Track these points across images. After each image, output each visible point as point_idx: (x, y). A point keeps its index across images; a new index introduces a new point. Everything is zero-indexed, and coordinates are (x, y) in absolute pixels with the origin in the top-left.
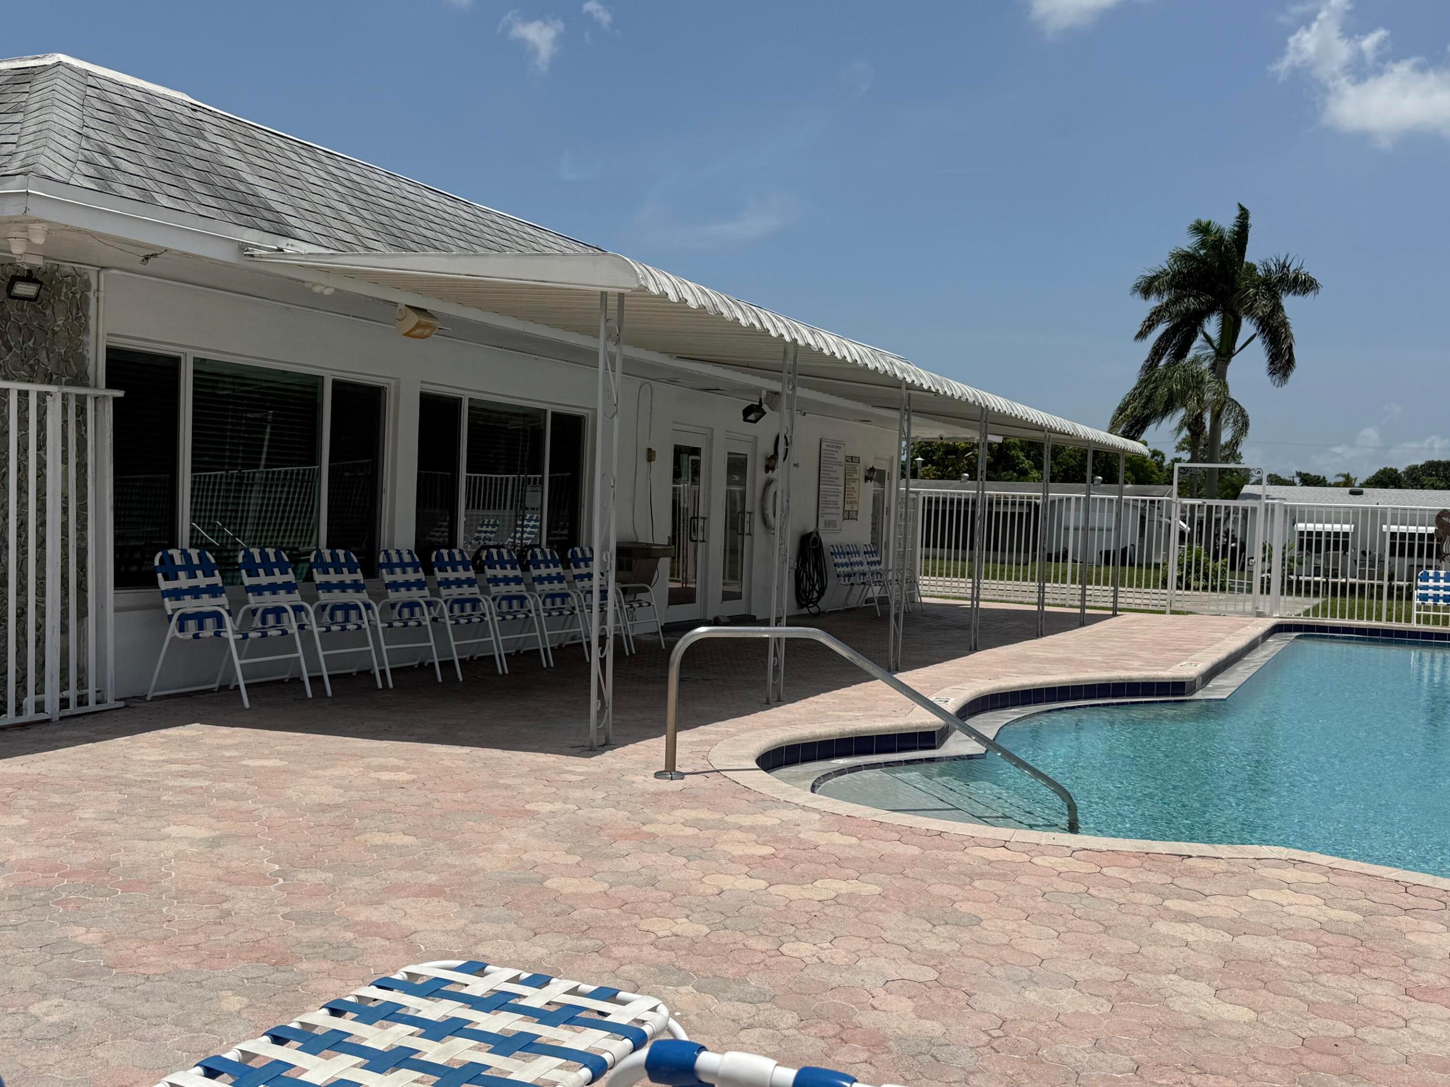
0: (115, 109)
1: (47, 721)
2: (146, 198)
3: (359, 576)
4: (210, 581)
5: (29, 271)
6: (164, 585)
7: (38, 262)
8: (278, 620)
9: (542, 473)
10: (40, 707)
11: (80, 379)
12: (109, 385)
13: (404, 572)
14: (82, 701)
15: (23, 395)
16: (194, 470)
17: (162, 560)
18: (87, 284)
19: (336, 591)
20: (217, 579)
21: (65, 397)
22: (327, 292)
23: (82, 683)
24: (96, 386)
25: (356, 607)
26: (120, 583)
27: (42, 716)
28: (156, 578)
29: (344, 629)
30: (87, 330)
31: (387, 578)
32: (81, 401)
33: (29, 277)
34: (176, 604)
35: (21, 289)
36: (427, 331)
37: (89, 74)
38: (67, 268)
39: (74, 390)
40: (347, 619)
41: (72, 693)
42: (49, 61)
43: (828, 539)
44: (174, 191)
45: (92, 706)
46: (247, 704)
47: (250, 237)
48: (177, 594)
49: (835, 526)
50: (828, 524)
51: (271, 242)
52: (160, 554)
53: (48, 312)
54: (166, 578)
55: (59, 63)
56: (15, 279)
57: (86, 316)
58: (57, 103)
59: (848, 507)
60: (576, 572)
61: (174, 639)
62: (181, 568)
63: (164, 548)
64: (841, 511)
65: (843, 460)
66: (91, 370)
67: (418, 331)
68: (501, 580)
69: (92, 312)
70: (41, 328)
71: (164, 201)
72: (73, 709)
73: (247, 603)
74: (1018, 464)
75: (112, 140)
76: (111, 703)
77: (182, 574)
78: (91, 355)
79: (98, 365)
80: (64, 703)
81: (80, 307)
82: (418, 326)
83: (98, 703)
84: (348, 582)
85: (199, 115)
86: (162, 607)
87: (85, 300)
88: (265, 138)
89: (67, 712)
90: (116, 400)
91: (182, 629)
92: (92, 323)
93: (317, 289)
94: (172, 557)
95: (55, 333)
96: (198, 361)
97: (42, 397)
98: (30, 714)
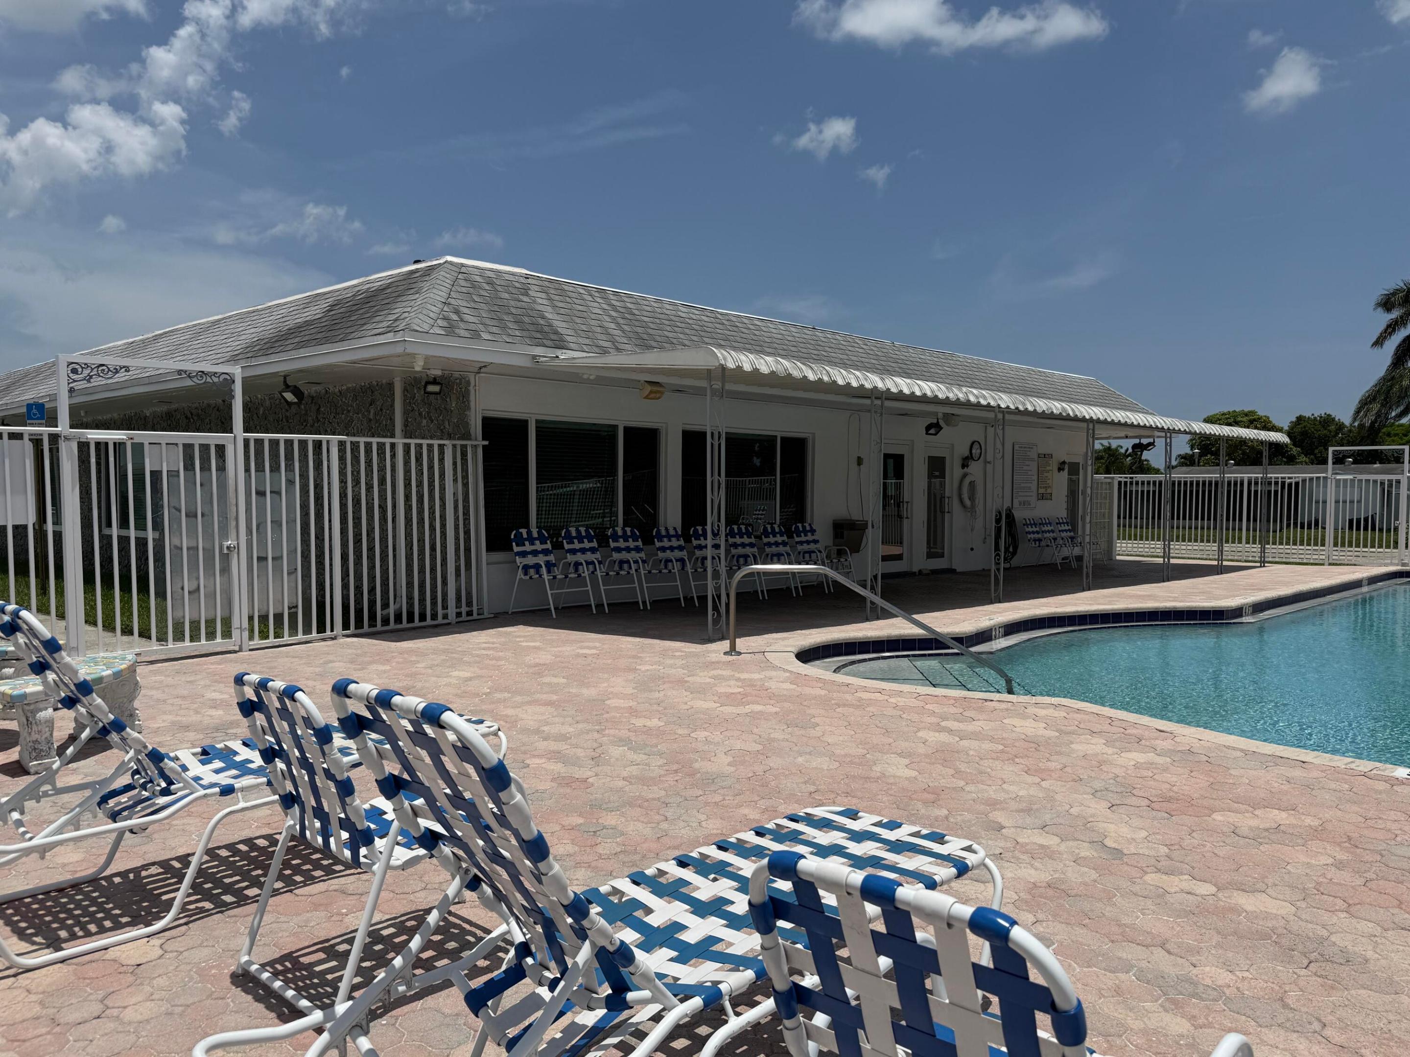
0: (474, 285)
1: (449, 624)
2: (475, 335)
3: (640, 543)
4: (544, 547)
5: (435, 379)
6: (516, 549)
7: (439, 373)
8: (576, 570)
9: (775, 475)
10: (445, 617)
11: (467, 436)
12: (484, 439)
13: (670, 541)
14: (470, 613)
15: (430, 447)
16: (537, 483)
17: (515, 535)
18: (468, 383)
19: (624, 552)
20: (548, 546)
21: (454, 446)
22: (592, 377)
23: (469, 604)
24: (476, 440)
25: (628, 562)
26: (489, 549)
27: (446, 621)
28: (512, 546)
29: (618, 574)
30: (469, 408)
31: (658, 544)
32: (464, 449)
33: (435, 382)
34: (522, 560)
35: (431, 388)
36: (658, 395)
37: (462, 265)
38: (456, 375)
39: (459, 443)
40: (621, 568)
41: (464, 609)
42: (441, 261)
43: (1018, 514)
44: (494, 330)
45: (475, 616)
46: (554, 616)
47: (538, 351)
48: (523, 554)
49: (1030, 504)
50: (1024, 504)
51: (551, 353)
52: (514, 532)
53: (448, 400)
54: (517, 545)
55: (446, 262)
56: (428, 383)
57: (468, 401)
58: (436, 286)
59: (1041, 491)
60: (798, 539)
61: (521, 579)
62: (526, 539)
63: (517, 528)
64: (1034, 494)
65: (1036, 457)
66: (472, 431)
67: (652, 395)
68: (739, 545)
69: (472, 398)
70: (445, 409)
71: (485, 336)
72: (464, 617)
73: (566, 558)
74: (1287, 451)
75: (465, 304)
76: (486, 615)
77: (527, 543)
78: (472, 423)
79: (476, 427)
80: (459, 614)
81: (464, 396)
82: (651, 392)
83: (478, 614)
84: (632, 547)
85: (529, 281)
86: (515, 562)
87: (468, 392)
88: (571, 289)
89: (460, 619)
90: (484, 446)
91: (526, 574)
92: (472, 404)
93: (585, 377)
94: (521, 533)
95: (452, 411)
96: (537, 421)
97: (441, 447)
98: (440, 620)
